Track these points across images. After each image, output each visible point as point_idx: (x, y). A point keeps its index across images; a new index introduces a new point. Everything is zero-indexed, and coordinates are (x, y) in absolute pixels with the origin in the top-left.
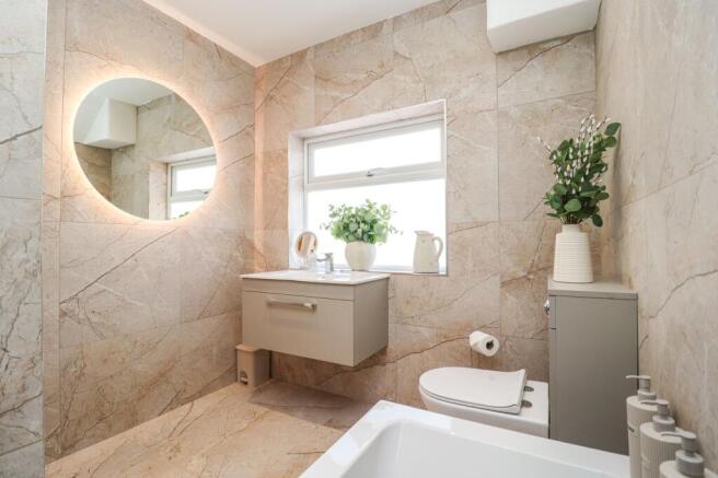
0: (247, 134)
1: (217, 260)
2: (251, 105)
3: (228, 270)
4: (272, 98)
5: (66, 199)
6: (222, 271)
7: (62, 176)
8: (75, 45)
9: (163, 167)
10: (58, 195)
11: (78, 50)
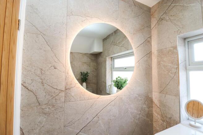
0: (148, 42)
1: (136, 111)
2: (149, 26)
3: (141, 116)
4: (162, 19)
5: (67, 91)
6: (138, 116)
7: (66, 79)
8: (71, 13)
9: (111, 59)
10: (64, 89)
11: (73, 15)
